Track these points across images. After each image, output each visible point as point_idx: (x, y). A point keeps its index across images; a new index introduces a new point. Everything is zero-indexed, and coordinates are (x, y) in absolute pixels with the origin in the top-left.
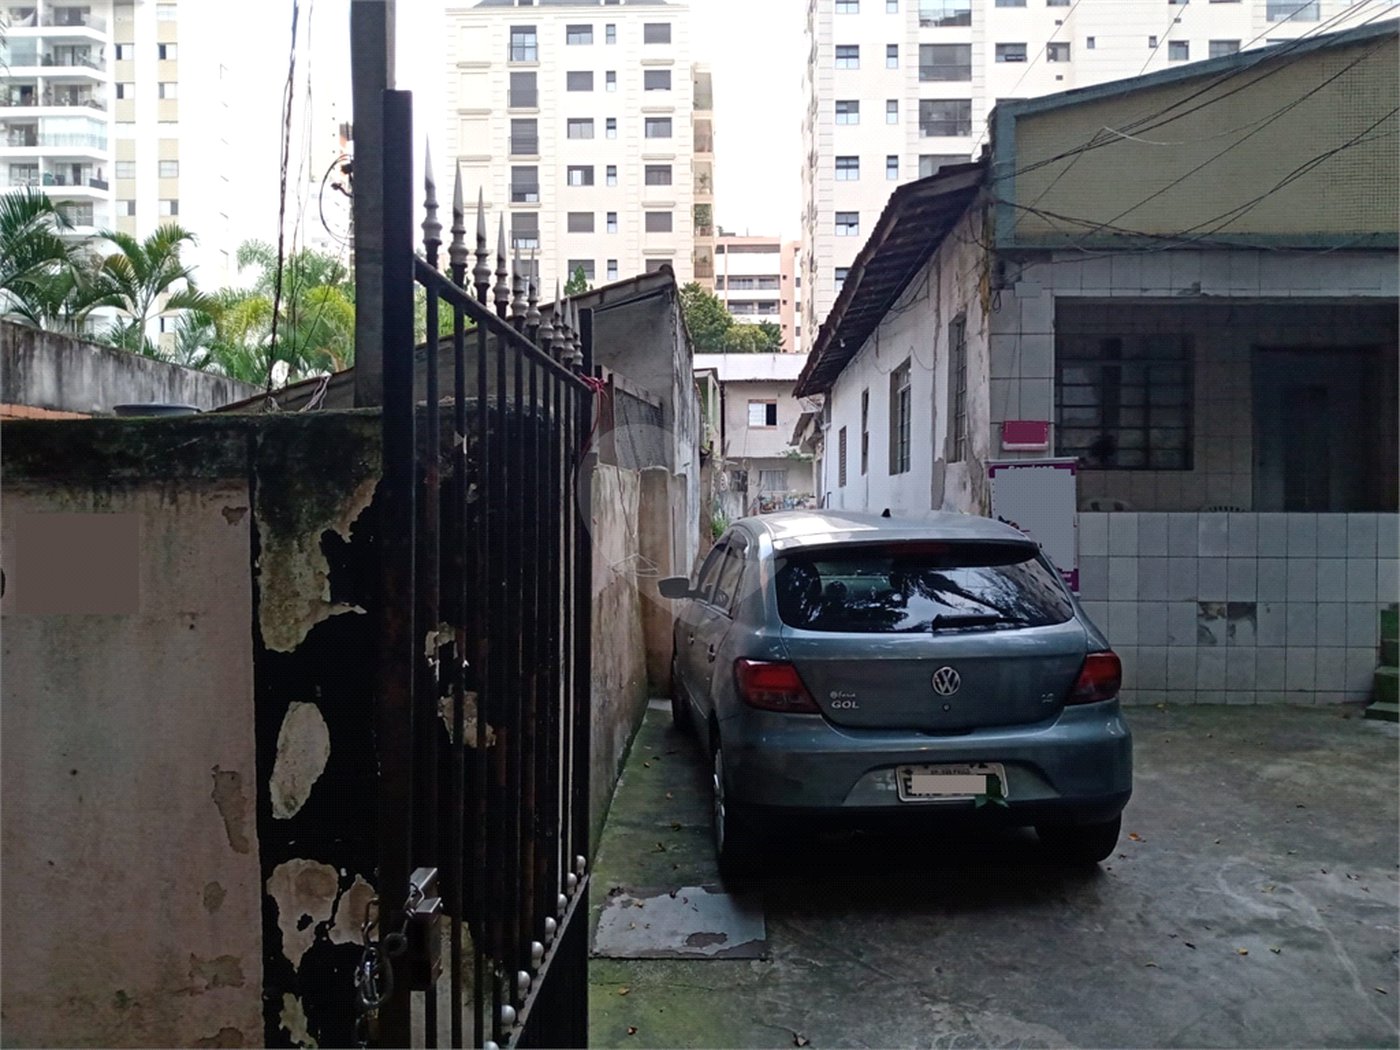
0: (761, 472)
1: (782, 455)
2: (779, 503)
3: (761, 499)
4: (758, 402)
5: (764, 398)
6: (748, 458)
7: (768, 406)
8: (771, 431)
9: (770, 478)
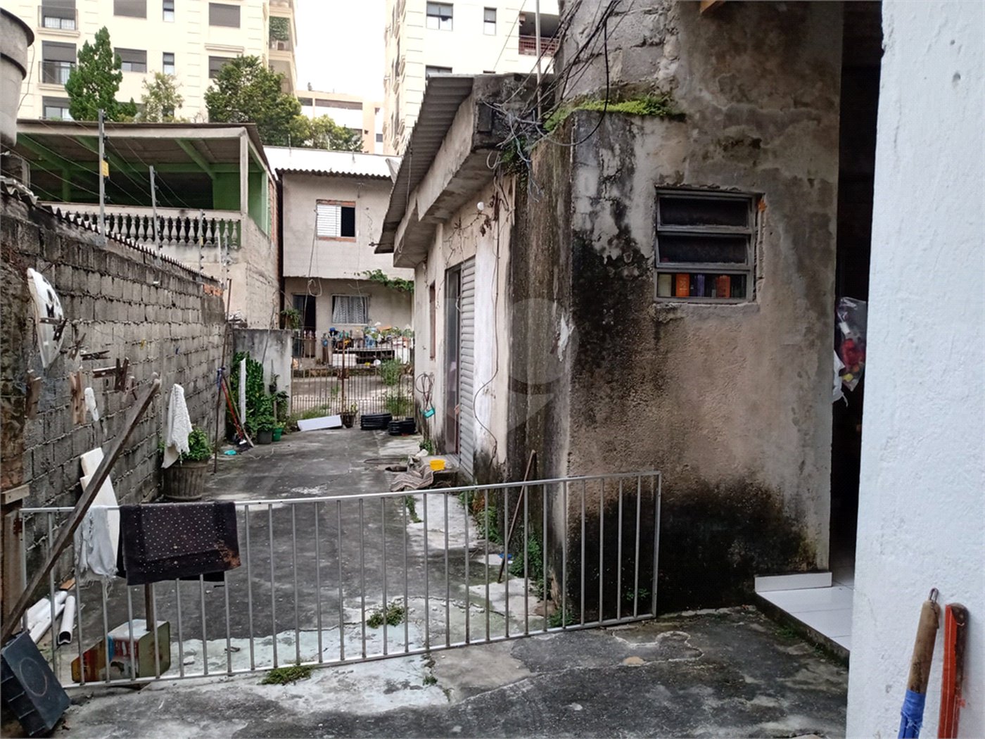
0: (334, 298)
1: (364, 277)
2: (359, 340)
3: (335, 332)
4: (330, 202)
5: (339, 199)
6: (316, 279)
7: (343, 209)
8: (347, 244)
9: (346, 305)
